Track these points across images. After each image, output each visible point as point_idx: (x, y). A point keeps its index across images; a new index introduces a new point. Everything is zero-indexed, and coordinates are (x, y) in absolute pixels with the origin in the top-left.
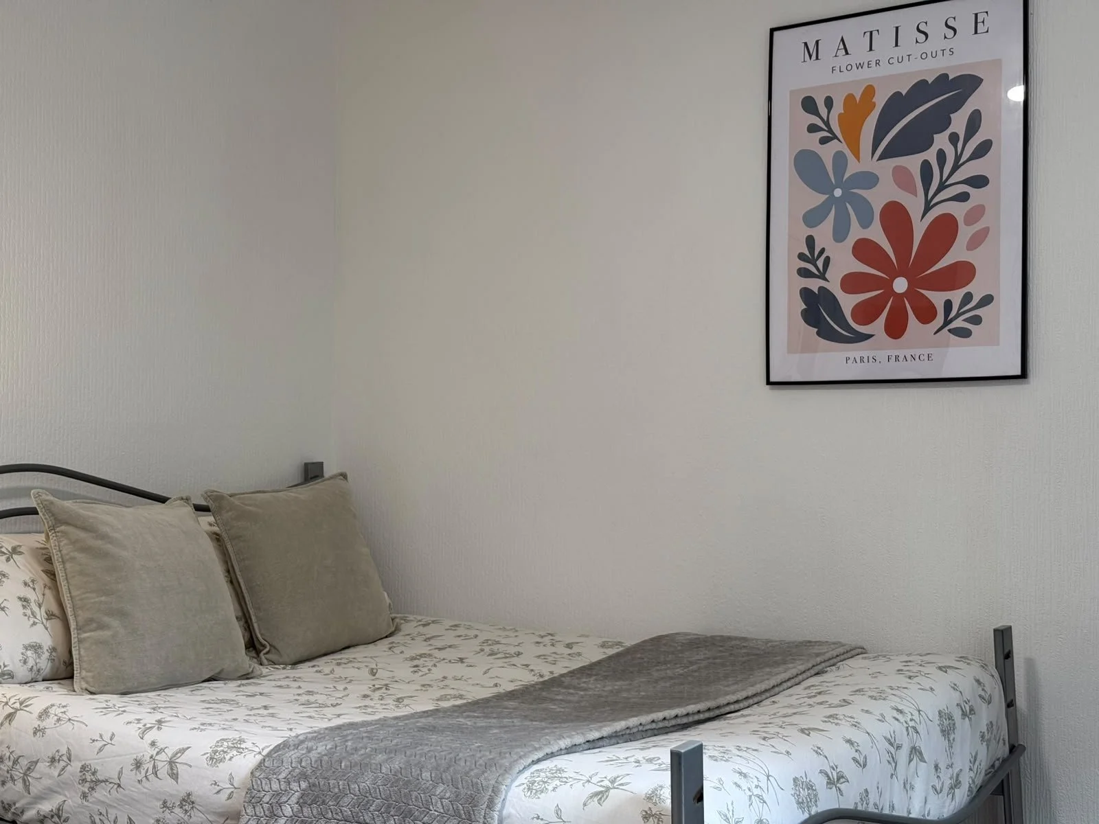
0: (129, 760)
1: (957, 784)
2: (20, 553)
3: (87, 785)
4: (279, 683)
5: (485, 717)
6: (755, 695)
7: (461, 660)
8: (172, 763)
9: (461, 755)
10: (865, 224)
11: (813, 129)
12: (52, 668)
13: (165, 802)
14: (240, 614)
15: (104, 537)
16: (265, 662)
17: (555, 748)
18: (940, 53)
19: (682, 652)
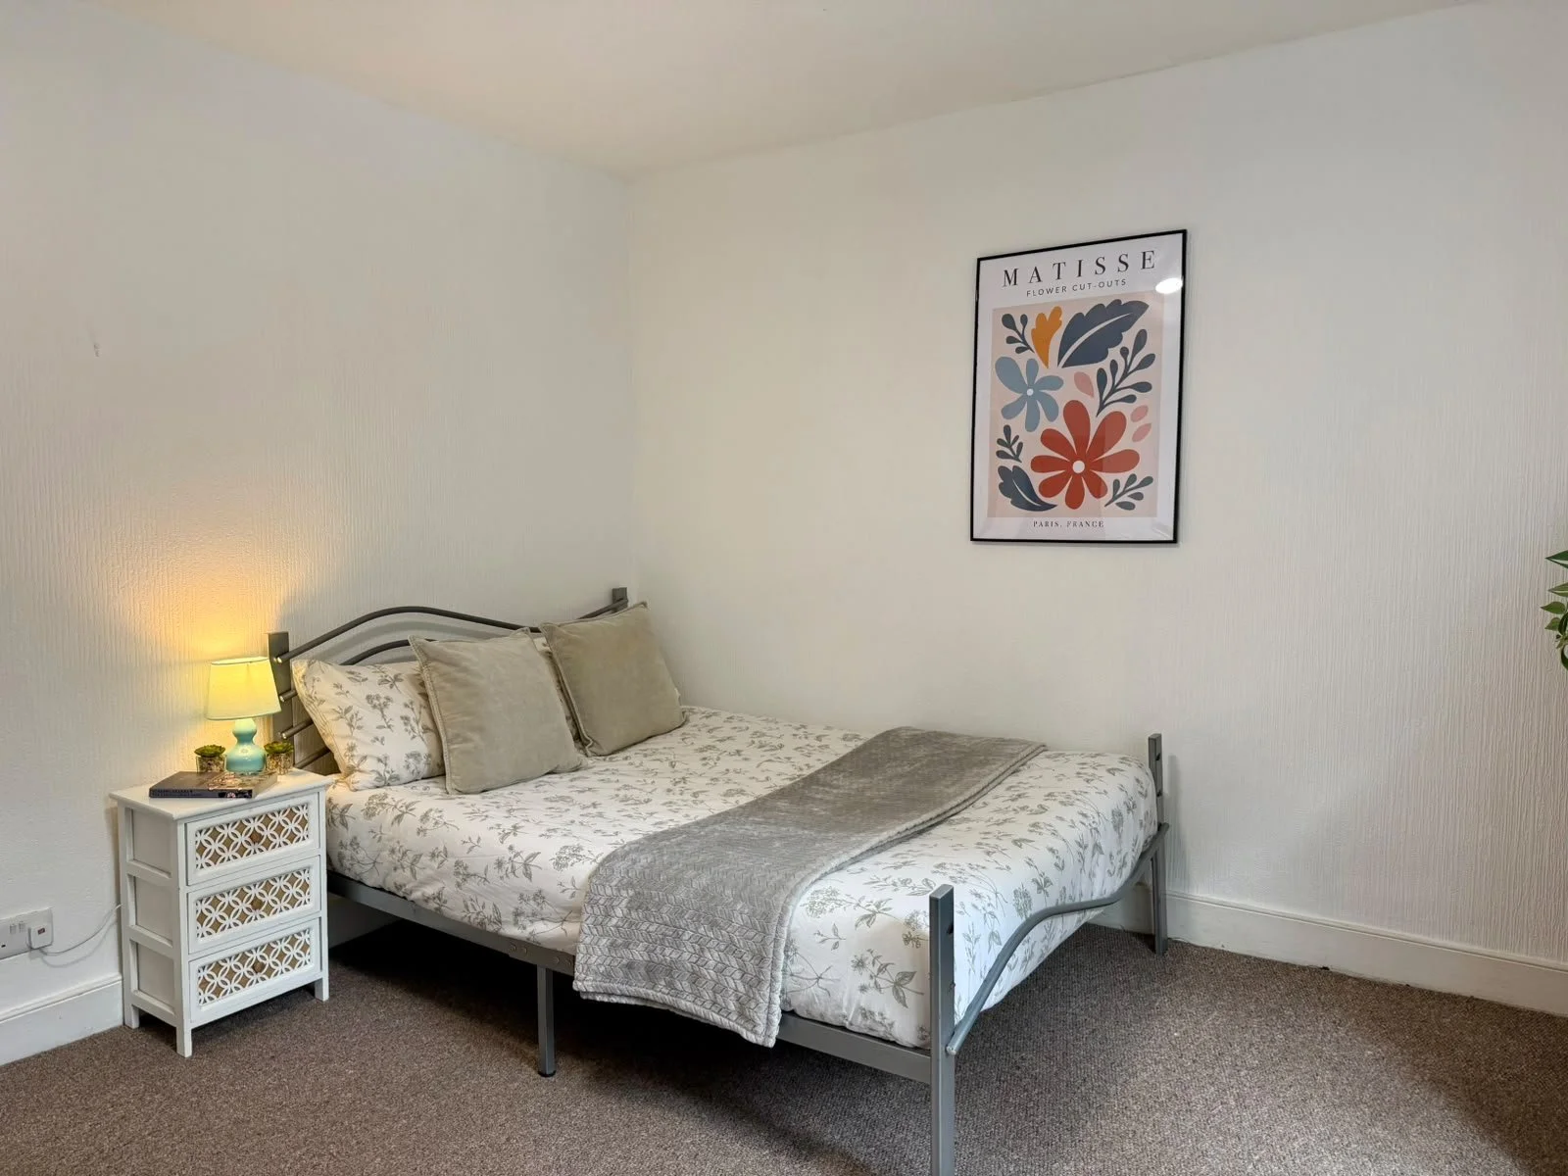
0: (493, 860)
1: (1124, 864)
2: (401, 680)
3: (461, 877)
4: (602, 777)
5: (766, 823)
6: (970, 798)
7: (738, 752)
8: (526, 865)
9: (755, 876)
10: (1052, 417)
11: (1010, 340)
12: (429, 770)
13: (521, 896)
14: (569, 715)
15: (465, 670)
16: (589, 753)
17: (828, 869)
18: (1114, 283)
19: (906, 747)
